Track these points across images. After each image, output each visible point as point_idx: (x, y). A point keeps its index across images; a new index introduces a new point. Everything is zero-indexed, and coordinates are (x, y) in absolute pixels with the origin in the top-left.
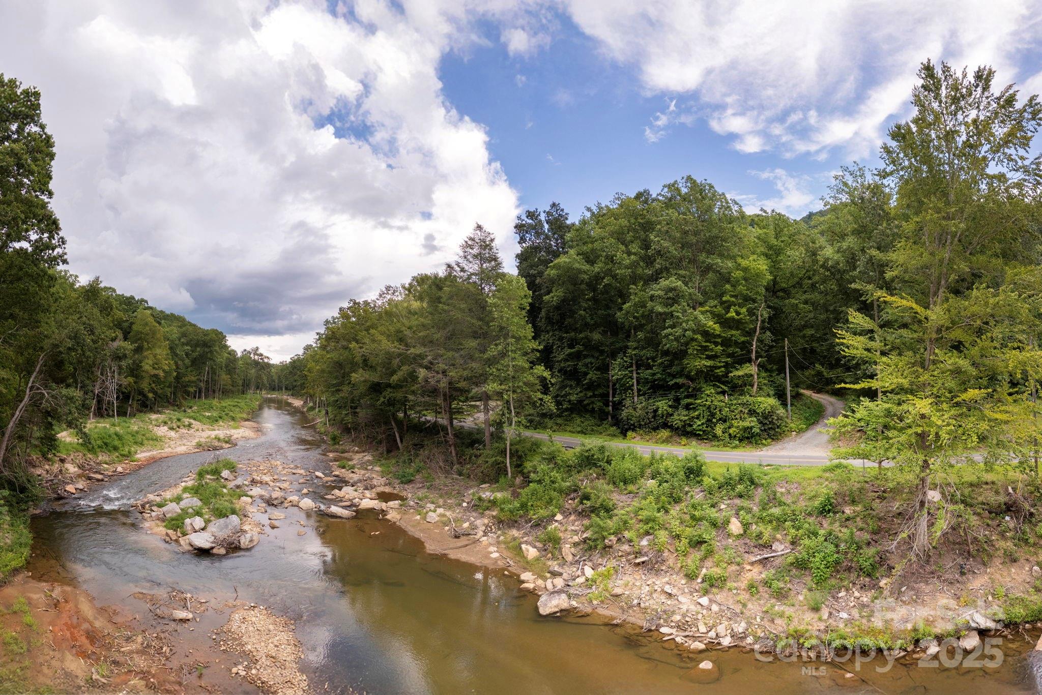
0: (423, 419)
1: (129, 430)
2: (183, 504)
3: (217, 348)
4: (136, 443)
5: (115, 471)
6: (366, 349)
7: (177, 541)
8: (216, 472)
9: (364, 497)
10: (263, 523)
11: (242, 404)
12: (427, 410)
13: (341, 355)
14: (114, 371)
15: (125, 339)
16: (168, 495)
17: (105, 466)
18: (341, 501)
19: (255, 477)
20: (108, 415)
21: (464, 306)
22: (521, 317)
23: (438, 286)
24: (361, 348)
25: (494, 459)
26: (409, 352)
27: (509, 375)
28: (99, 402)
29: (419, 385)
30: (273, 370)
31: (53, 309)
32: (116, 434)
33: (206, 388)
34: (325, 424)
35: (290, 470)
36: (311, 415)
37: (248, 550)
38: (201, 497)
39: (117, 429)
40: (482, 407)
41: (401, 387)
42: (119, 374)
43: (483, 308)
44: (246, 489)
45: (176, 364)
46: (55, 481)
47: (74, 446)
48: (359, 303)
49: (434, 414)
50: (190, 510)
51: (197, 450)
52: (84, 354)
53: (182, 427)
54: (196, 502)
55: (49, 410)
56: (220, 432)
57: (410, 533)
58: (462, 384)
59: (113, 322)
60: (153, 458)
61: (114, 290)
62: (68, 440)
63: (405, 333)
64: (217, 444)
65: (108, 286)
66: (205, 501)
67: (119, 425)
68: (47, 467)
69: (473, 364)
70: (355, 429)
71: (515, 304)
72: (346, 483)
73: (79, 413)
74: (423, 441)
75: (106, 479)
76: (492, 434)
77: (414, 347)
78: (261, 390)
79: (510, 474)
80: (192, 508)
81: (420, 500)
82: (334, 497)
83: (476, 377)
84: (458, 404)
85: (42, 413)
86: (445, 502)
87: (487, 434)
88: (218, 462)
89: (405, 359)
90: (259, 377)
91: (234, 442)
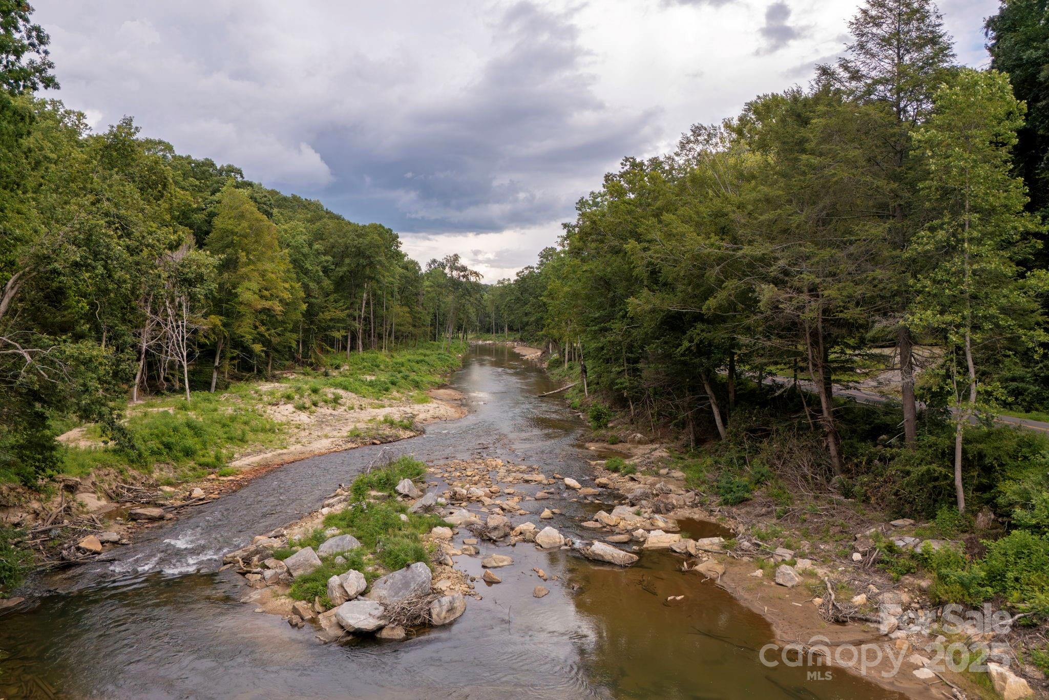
0: (768, 381)
1: (216, 415)
2: (325, 548)
3: (383, 259)
4: (230, 439)
5: (189, 497)
6: (656, 252)
7: (313, 621)
8: (387, 484)
9: (653, 527)
10: (472, 575)
11: (433, 358)
12: (776, 363)
13: (608, 264)
14: (180, 305)
15: (200, 244)
16: (296, 533)
17: (167, 489)
18: (612, 533)
19: (457, 489)
20: (172, 390)
21: (857, 152)
22: (998, 162)
23: (799, 116)
24: (645, 249)
25: (924, 468)
26: (740, 253)
27: (962, 292)
28: (152, 365)
29: (759, 316)
30: (486, 296)
31: (31, 183)
32: (189, 425)
33: (364, 331)
34: (582, 391)
35: (520, 475)
36: (555, 375)
37: (445, 627)
38: (360, 533)
39: (192, 415)
40: (898, 359)
41: (724, 320)
42: (192, 310)
43: (902, 154)
44: (443, 511)
45: (306, 287)
46: (53, 533)
47: (98, 455)
48: (642, 164)
49: (791, 372)
50: (339, 560)
51: (350, 445)
52: (110, 276)
53: (321, 404)
54: (351, 543)
55: (36, 387)
56: (394, 410)
57: (742, 603)
58: (853, 313)
59: (170, 210)
60: (267, 465)
61: (169, 148)
62: (83, 444)
63: (732, 216)
64: (388, 431)
65: (155, 137)
66: (367, 540)
67: (195, 407)
68: (35, 505)
69: (878, 271)
70: (636, 400)
71: (980, 137)
72: (621, 499)
73: (107, 390)
74: (767, 423)
75: (169, 516)
76: (919, 416)
77: (750, 243)
78: (465, 332)
79: (962, 504)
80: (342, 554)
81: (762, 539)
82: (598, 525)
83: (882, 298)
84: (843, 352)
85: (21, 394)
86: (814, 546)
87: (908, 415)
88: (390, 464)
89: (731, 268)
90: (461, 309)
91: (420, 426)
